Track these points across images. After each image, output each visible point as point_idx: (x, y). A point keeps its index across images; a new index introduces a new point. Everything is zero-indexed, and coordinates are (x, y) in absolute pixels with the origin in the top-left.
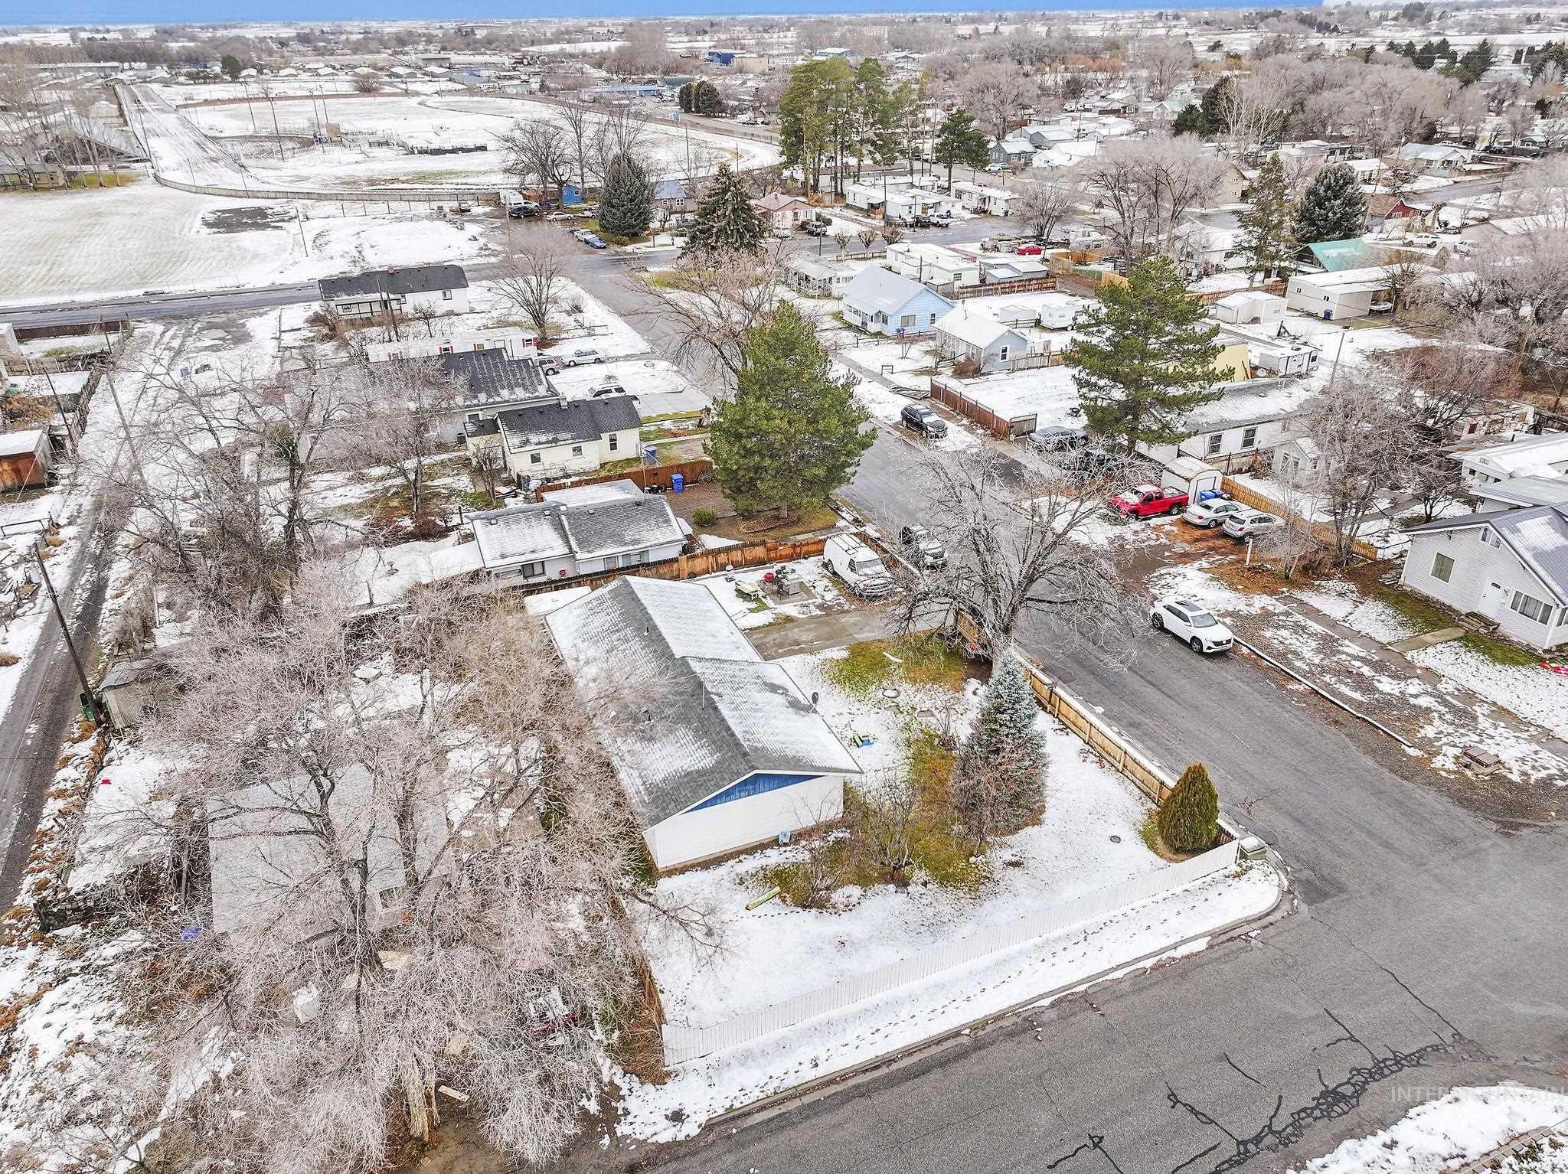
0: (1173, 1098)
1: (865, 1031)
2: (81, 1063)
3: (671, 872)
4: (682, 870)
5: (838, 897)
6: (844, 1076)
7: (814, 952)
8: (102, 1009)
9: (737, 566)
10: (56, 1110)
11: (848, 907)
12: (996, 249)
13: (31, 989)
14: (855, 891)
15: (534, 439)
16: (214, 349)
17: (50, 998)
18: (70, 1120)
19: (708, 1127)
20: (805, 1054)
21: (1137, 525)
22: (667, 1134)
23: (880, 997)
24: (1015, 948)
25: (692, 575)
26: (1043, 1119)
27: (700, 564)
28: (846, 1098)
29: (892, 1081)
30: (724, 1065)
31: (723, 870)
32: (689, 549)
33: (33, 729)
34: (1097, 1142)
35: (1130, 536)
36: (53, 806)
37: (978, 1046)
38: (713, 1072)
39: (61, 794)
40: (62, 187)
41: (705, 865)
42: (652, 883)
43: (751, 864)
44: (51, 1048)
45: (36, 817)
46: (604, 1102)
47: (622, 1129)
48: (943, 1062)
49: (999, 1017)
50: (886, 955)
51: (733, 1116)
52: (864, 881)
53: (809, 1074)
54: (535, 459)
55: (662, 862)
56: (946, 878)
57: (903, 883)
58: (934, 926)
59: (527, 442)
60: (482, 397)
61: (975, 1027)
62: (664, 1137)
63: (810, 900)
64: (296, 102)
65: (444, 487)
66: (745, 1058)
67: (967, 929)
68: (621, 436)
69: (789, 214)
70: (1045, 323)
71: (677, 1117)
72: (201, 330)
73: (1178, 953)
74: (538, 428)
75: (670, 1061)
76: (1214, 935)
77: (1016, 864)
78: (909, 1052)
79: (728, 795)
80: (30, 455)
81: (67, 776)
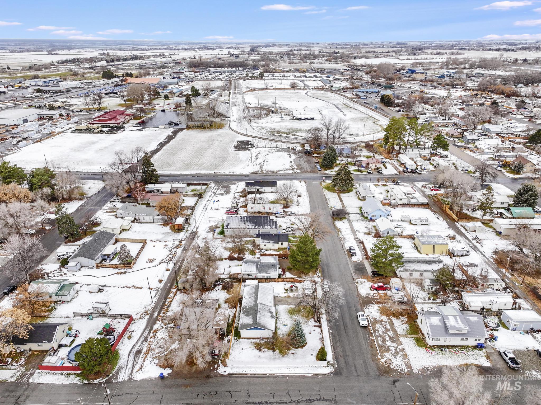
0: (288, 392)
1: (254, 370)
2: (162, 340)
3: (242, 338)
4: (244, 338)
5: (263, 350)
6: (248, 374)
7: (255, 357)
8: (166, 334)
9: (287, 282)
10: (158, 345)
11: (264, 352)
12: (426, 187)
13: (159, 328)
14: (266, 350)
15: (265, 241)
16: (222, 194)
17: (161, 330)
18: (159, 347)
19: (228, 374)
20: (245, 370)
21: (375, 292)
22: (223, 373)
23: (259, 366)
24: (282, 366)
25: (278, 282)
26: (269, 388)
27: (280, 280)
28: (247, 377)
29: (253, 377)
30: (234, 367)
31: (250, 340)
32: (280, 276)
33: (169, 285)
34: (273, 394)
35: (372, 294)
36: (168, 300)
37: (268, 377)
38: (233, 368)
39: (170, 298)
40: (208, 128)
41: (248, 339)
42: (239, 339)
43: (254, 341)
44: (160, 338)
45: (166, 301)
46: (217, 366)
47: (218, 371)
48: (262, 377)
49: (274, 374)
50: (264, 360)
51: (232, 374)
52: (269, 349)
53: (244, 372)
54: (265, 245)
55: (242, 336)
56: (281, 352)
57: (274, 350)
58: (274, 359)
59: (263, 242)
60: (261, 227)
61: (269, 374)
62: (222, 374)
63: (259, 349)
64: (273, 91)
65: (247, 247)
66: (237, 368)
67: (278, 361)
68: (284, 243)
69: (374, 165)
70: (412, 222)
71: (225, 372)
72: (222, 187)
73: (306, 375)
74: (267, 239)
75: (227, 364)
76: (314, 374)
77: (293, 354)
78: (258, 374)
79: (252, 329)
80: (181, 224)
81: (171, 295)
